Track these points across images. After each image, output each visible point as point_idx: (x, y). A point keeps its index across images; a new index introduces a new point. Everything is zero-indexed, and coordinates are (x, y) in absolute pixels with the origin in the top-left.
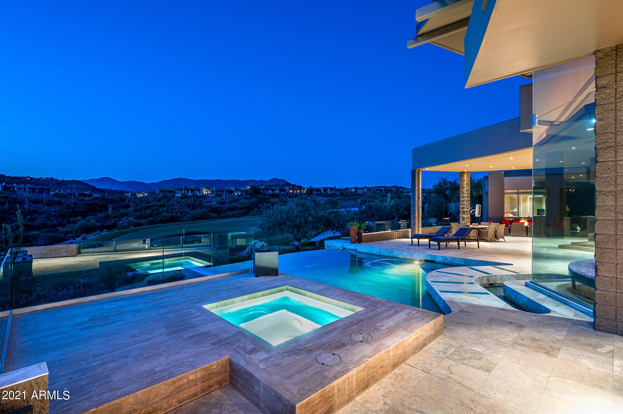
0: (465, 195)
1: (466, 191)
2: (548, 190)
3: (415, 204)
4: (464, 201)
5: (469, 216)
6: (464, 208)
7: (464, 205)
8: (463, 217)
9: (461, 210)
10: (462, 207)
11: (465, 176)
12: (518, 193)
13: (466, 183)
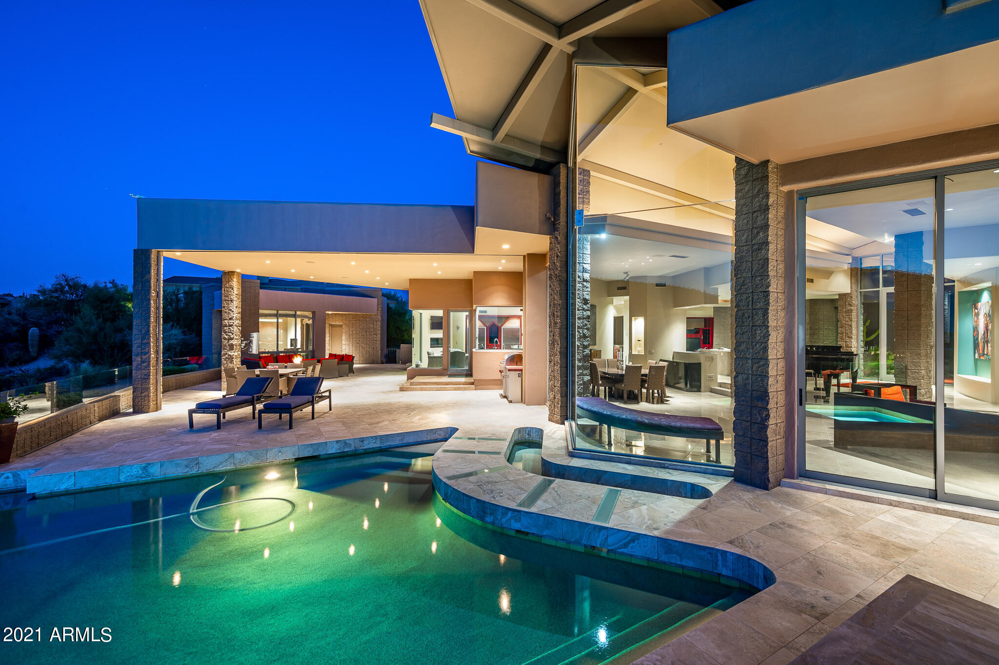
0: (235, 316)
1: (236, 307)
2: (314, 313)
3: (148, 331)
4: (232, 326)
5: (239, 353)
6: (232, 339)
7: (233, 334)
8: (229, 355)
9: (225, 342)
10: (227, 337)
11: (235, 280)
12: (277, 316)
13: (235, 292)
